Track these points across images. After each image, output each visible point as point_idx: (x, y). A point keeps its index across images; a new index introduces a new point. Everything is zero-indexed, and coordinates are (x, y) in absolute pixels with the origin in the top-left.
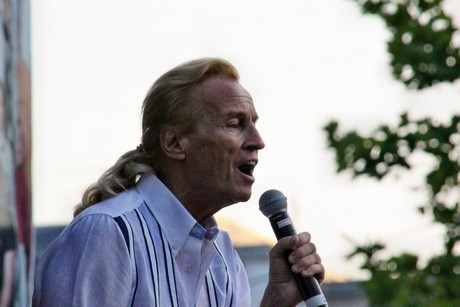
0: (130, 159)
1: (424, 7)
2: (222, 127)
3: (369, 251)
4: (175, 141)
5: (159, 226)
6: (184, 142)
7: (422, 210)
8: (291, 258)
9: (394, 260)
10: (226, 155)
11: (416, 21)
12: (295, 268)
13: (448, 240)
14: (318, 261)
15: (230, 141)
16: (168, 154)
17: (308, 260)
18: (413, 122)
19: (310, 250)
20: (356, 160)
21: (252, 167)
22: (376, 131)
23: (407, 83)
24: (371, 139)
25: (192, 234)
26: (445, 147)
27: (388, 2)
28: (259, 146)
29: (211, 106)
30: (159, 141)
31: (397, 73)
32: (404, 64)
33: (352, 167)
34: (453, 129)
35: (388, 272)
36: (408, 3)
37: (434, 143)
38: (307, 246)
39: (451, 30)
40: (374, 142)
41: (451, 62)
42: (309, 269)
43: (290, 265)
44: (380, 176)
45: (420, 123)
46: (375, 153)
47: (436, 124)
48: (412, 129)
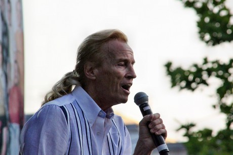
0: (69, 76)
1: (216, 4)
2: (116, 66)
3: (188, 127)
4: (91, 70)
5: (83, 112)
6: (96, 71)
7: (214, 107)
8: (150, 126)
9: (200, 132)
10: (116, 79)
11: (212, 11)
12: (152, 131)
13: (228, 122)
14: (163, 127)
15: (119, 73)
16: (87, 76)
17: (159, 127)
18: (210, 62)
19: (160, 122)
20: (181, 81)
21: (129, 87)
22: (191, 67)
23: (207, 42)
24: (189, 71)
25: (99, 115)
26: (226, 75)
27: (198, 1)
28: (133, 77)
29: (112, 54)
30: (83, 69)
31: (202, 38)
32: (205, 33)
33: (179, 85)
34: (230, 66)
35: (197, 138)
36: (208, 2)
37: (221, 73)
38: (158, 120)
39: (229, 16)
40: (190, 73)
41: (229, 32)
42: (159, 131)
43: (149, 129)
44: (193, 90)
45: (213, 63)
46: (191, 78)
47: (222, 63)
48: (210, 65)
